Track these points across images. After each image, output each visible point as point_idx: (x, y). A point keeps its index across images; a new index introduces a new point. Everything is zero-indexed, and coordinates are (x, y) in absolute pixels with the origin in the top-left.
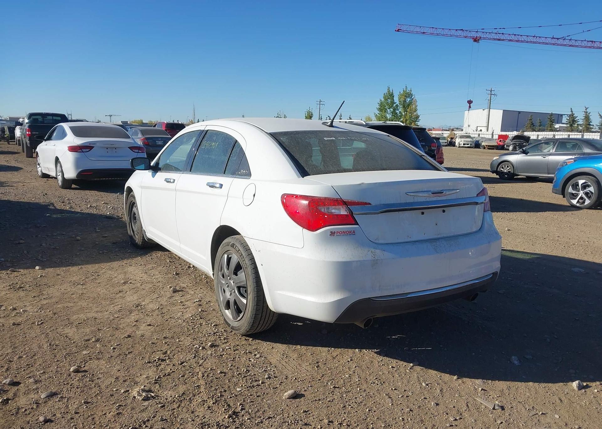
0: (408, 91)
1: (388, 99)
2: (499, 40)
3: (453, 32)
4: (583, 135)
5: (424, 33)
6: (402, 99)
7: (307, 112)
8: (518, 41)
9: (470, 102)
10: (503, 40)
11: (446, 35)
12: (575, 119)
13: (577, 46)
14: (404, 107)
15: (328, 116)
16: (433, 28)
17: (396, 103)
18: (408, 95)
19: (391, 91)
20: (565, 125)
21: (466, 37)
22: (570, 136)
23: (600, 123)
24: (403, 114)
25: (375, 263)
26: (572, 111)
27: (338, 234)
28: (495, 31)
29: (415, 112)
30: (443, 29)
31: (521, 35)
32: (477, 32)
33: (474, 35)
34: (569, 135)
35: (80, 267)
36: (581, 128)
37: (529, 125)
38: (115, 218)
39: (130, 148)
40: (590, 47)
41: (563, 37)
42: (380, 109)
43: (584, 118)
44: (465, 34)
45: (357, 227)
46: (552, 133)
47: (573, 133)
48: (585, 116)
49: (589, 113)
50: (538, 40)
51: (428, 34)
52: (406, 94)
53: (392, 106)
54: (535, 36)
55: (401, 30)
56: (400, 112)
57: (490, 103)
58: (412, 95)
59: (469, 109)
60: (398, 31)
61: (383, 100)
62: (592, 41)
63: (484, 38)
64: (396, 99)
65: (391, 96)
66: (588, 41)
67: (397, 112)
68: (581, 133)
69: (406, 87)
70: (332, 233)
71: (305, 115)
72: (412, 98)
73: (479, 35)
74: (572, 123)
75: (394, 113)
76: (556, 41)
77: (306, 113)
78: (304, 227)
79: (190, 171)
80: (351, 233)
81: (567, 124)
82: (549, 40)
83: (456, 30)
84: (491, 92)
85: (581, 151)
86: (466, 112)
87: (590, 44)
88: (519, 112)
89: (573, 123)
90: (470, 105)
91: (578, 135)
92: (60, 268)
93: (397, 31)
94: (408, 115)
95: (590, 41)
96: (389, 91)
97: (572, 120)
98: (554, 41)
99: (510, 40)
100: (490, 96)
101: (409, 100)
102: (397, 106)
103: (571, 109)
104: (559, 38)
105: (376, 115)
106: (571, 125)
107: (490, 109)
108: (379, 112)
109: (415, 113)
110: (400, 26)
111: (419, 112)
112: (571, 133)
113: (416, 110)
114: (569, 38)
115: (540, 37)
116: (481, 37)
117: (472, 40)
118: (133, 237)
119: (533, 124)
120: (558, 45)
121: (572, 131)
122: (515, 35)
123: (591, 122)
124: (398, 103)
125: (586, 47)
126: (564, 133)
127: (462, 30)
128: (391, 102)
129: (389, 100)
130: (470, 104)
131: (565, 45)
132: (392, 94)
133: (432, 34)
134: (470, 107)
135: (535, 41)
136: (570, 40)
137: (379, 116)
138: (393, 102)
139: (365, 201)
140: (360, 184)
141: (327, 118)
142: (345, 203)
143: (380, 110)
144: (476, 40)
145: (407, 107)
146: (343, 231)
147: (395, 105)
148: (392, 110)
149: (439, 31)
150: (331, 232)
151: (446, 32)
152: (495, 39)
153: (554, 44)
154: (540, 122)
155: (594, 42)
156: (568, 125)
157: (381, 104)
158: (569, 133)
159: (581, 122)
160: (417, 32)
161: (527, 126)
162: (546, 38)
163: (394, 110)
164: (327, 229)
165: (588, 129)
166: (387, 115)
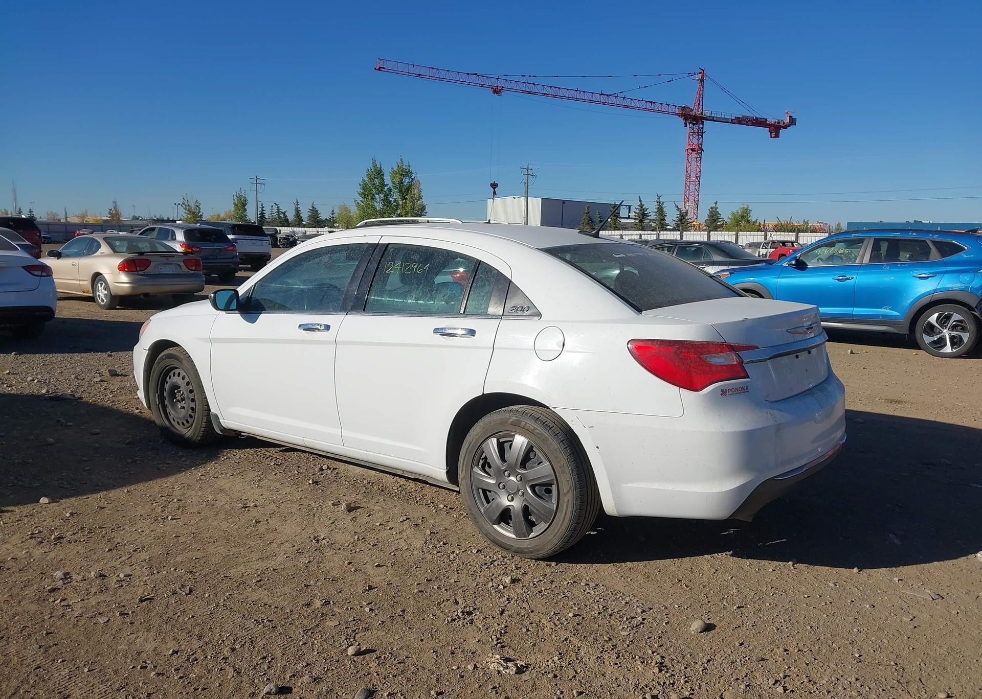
0: (404, 167)
1: (375, 178)
2: (529, 93)
3: (464, 77)
4: (658, 235)
5: (419, 75)
6: (397, 180)
7: (237, 197)
8: (555, 96)
9: (494, 186)
10: (535, 93)
11: (453, 81)
12: (646, 212)
13: (633, 108)
14: (400, 191)
15: (275, 204)
16: (433, 68)
17: (387, 185)
18: (405, 173)
19: (379, 166)
20: (632, 221)
21: (482, 86)
22: (643, 236)
23: (677, 217)
24: (401, 203)
25: (779, 428)
26: (640, 201)
27: (731, 392)
28: (523, 79)
29: (419, 200)
30: (448, 71)
31: (559, 88)
32: (497, 79)
33: (494, 83)
34: (641, 235)
35: (126, 491)
36: (654, 225)
37: (587, 221)
38: (68, 399)
39: (23, 267)
40: (650, 110)
41: (615, 94)
42: (363, 193)
43: (656, 210)
44: (481, 80)
45: (749, 381)
46: (618, 232)
47: (646, 232)
48: (658, 208)
49: (663, 203)
50: (582, 96)
51: (426, 77)
52: (402, 171)
53: (382, 190)
54: (577, 90)
55: (384, 68)
56: (395, 201)
57: (528, 188)
58: (411, 173)
59: (494, 196)
60: (379, 69)
61: (366, 179)
62: (651, 102)
63: (509, 89)
64: (388, 180)
65: (379, 173)
66: (646, 102)
67: (391, 199)
68: (655, 232)
69: (401, 160)
70: (724, 392)
71: (233, 200)
72: (413, 177)
73: (501, 83)
74: (641, 218)
75: (386, 200)
76: (606, 99)
77: (235, 198)
78: (680, 386)
79: (364, 310)
80: (744, 390)
81: (635, 219)
82: (597, 97)
83: (468, 74)
84: (528, 170)
85: (709, 259)
86: (490, 201)
87: (649, 106)
88: (564, 202)
89: (643, 218)
90: (494, 190)
91: (652, 234)
92: (87, 496)
93: (377, 70)
94: (409, 204)
95: (649, 102)
96: (375, 166)
97: (643, 215)
98: (602, 98)
99: (545, 94)
100: (526, 178)
101: (407, 180)
102: (390, 190)
103: (640, 197)
104: (610, 95)
105: (358, 203)
106: (641, 221)
107: (528, 196)
108: (362, 199)
109: (419, 202)
110: (381, 62)
111: (425, 201)
112: (643, 232)
113: (420, 198)
114: (622, 95)
115: (584, 92)
116: (503, 87)
117: (491, 91)
118: (172, 428)
119: (591, 219)
120: (609, 104)
121: (643, 229)
122: (551, 87)
123: (665, 216)
124: (391, 185)
125: (644, 109)
126: (633, 232)
127: (476, 74)
128: (379, 183)
129: (376, 180)
130: (494, 188)
131: (618, 105)
132: (381, 171)
133: (431, 78)
134: (495, 193)
135: (577, 97)
136: (624, 98)
137: (362, 206)
138: (383, 185)
139: (751, 344)
140: (744, 321)
141: (272, 206)
142: (732, 348)
143: (364, 195)
144: (496, 91)
145: (405, 192)
146: (736, 388)
147: (386, 188)
148: (382, 196)
149: (443, 74)
150: (722, 391)
151: (453, 76)
152: (524, 92)
153: (604, 103)
154: (600, 217)
155: (654, 103)
156: (637, 221)
157: (365, 187)
158: (640, 232)
159: (653, 216)
160: (409, 73)
161: (583, 223)
162: (592, 93)
163: (386, 196)
164: (716, 386)
165: (663, 227)
166: (376, 204)
